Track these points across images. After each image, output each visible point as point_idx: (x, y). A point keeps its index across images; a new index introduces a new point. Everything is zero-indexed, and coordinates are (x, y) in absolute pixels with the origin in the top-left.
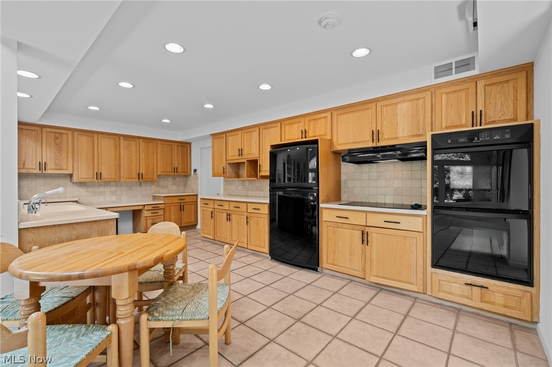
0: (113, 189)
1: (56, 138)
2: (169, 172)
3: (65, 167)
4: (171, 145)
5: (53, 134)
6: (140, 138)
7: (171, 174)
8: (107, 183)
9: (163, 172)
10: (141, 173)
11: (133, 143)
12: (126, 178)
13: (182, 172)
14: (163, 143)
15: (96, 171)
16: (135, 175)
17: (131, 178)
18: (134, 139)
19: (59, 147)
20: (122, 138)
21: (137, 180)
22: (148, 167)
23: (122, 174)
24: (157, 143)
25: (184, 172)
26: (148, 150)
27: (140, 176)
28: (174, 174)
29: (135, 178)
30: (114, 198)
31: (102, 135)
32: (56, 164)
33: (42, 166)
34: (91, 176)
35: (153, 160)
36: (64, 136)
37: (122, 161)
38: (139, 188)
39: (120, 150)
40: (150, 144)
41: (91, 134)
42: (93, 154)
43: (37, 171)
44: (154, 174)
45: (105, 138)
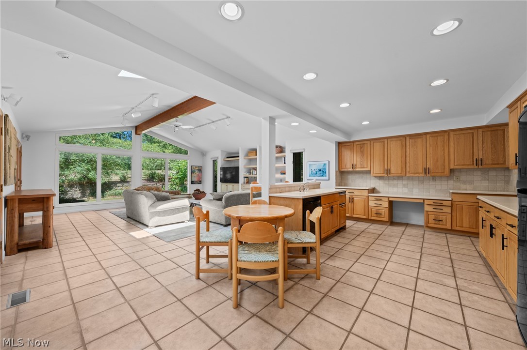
0: (405, 182)
1: (361, 148)
2: (469, 165)
3: (366, 166)
4: (473, 133)
5: (359, 145)
6: (426, 134)
7: (472, 167)
8: (399, 178)
9: (457, 165)
10: (428, 167)
11: (419, 141)
12: (412, 173)
13: (492, 164)
14: (458, 133)
15: (386, 167)
16: (420, 170)
17: (417, 173)
18: (419, 137)
19: (362, 153)
20: (408, 138)
21: (423, 175)
22: (437, 161)
23: (408, 169)
24: (449, 135)
25: (498, 164)
26: (437, 144)
27: (426, 171)
28: (476, 167)
29: (421, 173)
30: (406, 190)
31: (391, 139)
32: (361, 164)
33: (354, 166)
34: (382, 172)
35: (444, 153)
36: (365, 145)
37: (408, 158)
38: (432, 183)
39: (406, 149)
40: (439, 138)
41: (382, 140)
42: (384, 155)
43: (351, 170)
44: (444, 169)
45: (393, 141)
